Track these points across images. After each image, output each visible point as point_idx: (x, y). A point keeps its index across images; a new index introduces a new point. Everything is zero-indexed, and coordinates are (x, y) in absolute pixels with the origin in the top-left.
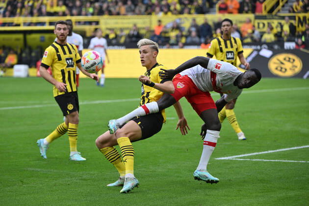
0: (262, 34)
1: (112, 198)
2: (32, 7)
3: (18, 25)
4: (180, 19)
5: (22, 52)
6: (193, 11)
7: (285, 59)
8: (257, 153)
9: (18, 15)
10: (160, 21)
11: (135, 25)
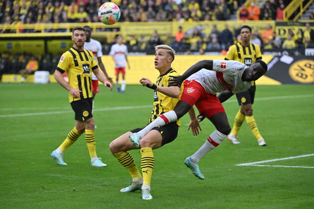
0: (283, 40)
1: (133, 204)
2: (53, 13)
3: (39, 31)
4: (201, 25)
5: (43, 58)
6: (214, 18)
7: (306, 65)
8: (278, 160)
9: (39, 22)
10: (181, 28)
11: (156, 32)
